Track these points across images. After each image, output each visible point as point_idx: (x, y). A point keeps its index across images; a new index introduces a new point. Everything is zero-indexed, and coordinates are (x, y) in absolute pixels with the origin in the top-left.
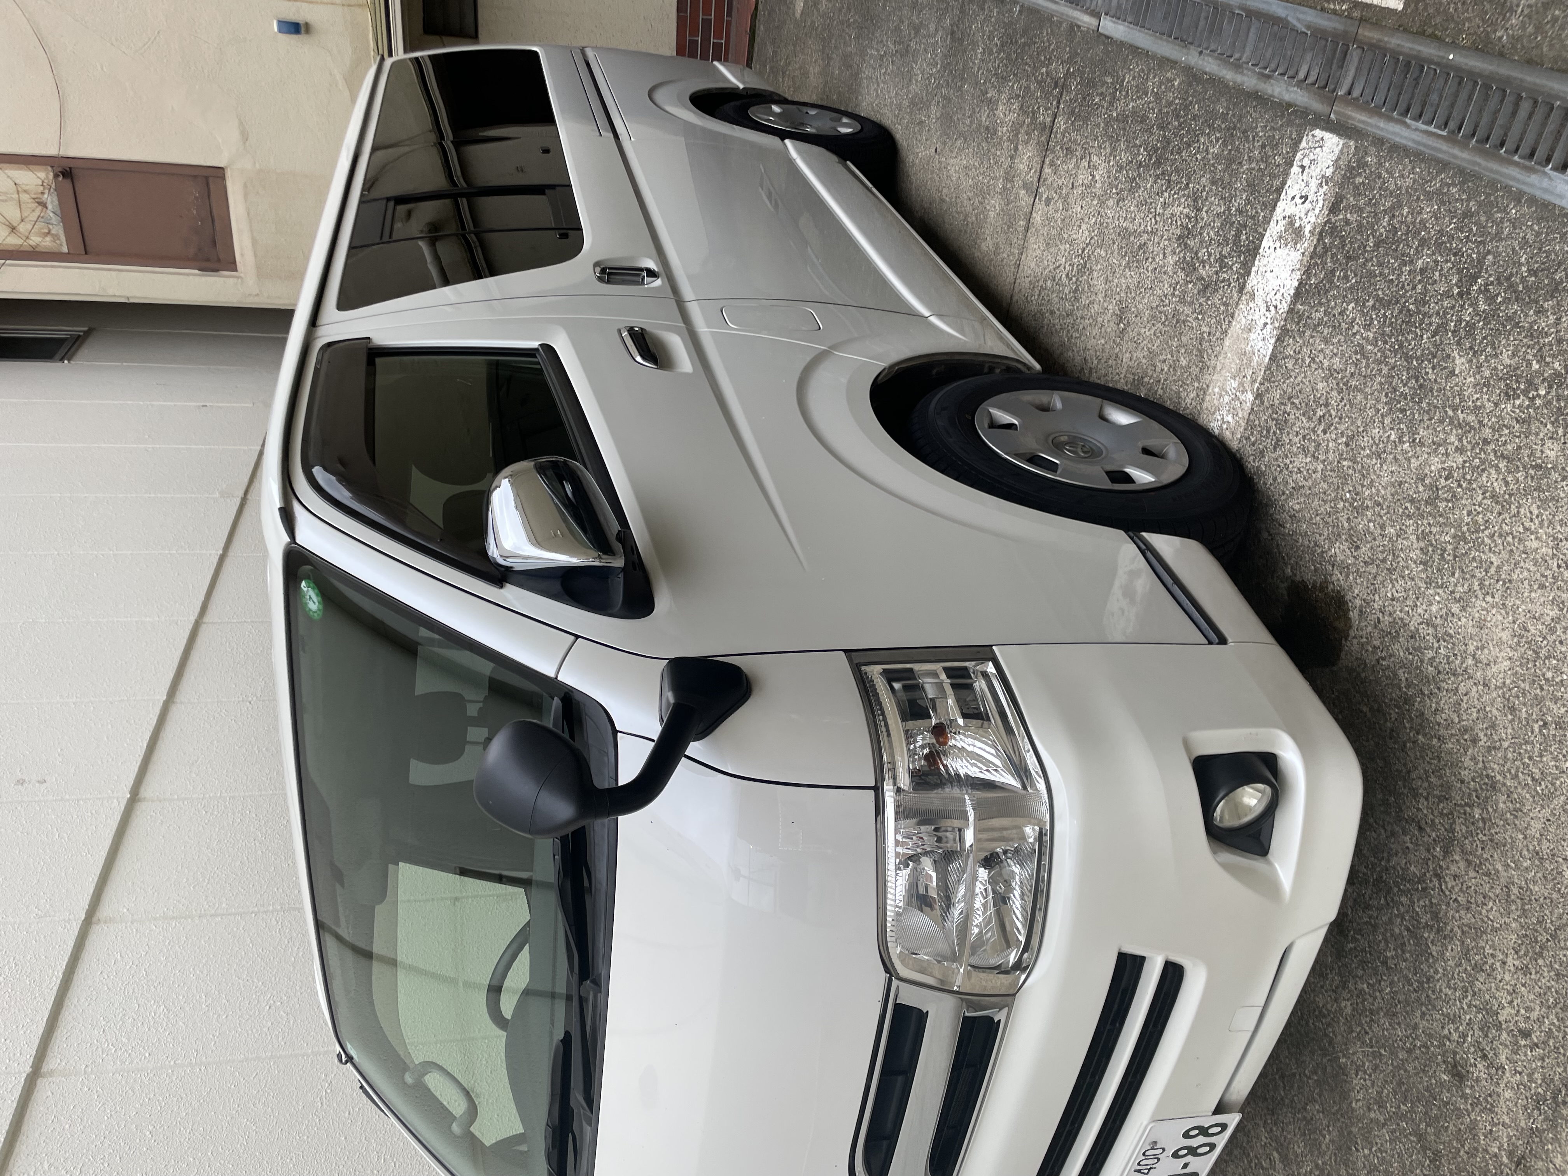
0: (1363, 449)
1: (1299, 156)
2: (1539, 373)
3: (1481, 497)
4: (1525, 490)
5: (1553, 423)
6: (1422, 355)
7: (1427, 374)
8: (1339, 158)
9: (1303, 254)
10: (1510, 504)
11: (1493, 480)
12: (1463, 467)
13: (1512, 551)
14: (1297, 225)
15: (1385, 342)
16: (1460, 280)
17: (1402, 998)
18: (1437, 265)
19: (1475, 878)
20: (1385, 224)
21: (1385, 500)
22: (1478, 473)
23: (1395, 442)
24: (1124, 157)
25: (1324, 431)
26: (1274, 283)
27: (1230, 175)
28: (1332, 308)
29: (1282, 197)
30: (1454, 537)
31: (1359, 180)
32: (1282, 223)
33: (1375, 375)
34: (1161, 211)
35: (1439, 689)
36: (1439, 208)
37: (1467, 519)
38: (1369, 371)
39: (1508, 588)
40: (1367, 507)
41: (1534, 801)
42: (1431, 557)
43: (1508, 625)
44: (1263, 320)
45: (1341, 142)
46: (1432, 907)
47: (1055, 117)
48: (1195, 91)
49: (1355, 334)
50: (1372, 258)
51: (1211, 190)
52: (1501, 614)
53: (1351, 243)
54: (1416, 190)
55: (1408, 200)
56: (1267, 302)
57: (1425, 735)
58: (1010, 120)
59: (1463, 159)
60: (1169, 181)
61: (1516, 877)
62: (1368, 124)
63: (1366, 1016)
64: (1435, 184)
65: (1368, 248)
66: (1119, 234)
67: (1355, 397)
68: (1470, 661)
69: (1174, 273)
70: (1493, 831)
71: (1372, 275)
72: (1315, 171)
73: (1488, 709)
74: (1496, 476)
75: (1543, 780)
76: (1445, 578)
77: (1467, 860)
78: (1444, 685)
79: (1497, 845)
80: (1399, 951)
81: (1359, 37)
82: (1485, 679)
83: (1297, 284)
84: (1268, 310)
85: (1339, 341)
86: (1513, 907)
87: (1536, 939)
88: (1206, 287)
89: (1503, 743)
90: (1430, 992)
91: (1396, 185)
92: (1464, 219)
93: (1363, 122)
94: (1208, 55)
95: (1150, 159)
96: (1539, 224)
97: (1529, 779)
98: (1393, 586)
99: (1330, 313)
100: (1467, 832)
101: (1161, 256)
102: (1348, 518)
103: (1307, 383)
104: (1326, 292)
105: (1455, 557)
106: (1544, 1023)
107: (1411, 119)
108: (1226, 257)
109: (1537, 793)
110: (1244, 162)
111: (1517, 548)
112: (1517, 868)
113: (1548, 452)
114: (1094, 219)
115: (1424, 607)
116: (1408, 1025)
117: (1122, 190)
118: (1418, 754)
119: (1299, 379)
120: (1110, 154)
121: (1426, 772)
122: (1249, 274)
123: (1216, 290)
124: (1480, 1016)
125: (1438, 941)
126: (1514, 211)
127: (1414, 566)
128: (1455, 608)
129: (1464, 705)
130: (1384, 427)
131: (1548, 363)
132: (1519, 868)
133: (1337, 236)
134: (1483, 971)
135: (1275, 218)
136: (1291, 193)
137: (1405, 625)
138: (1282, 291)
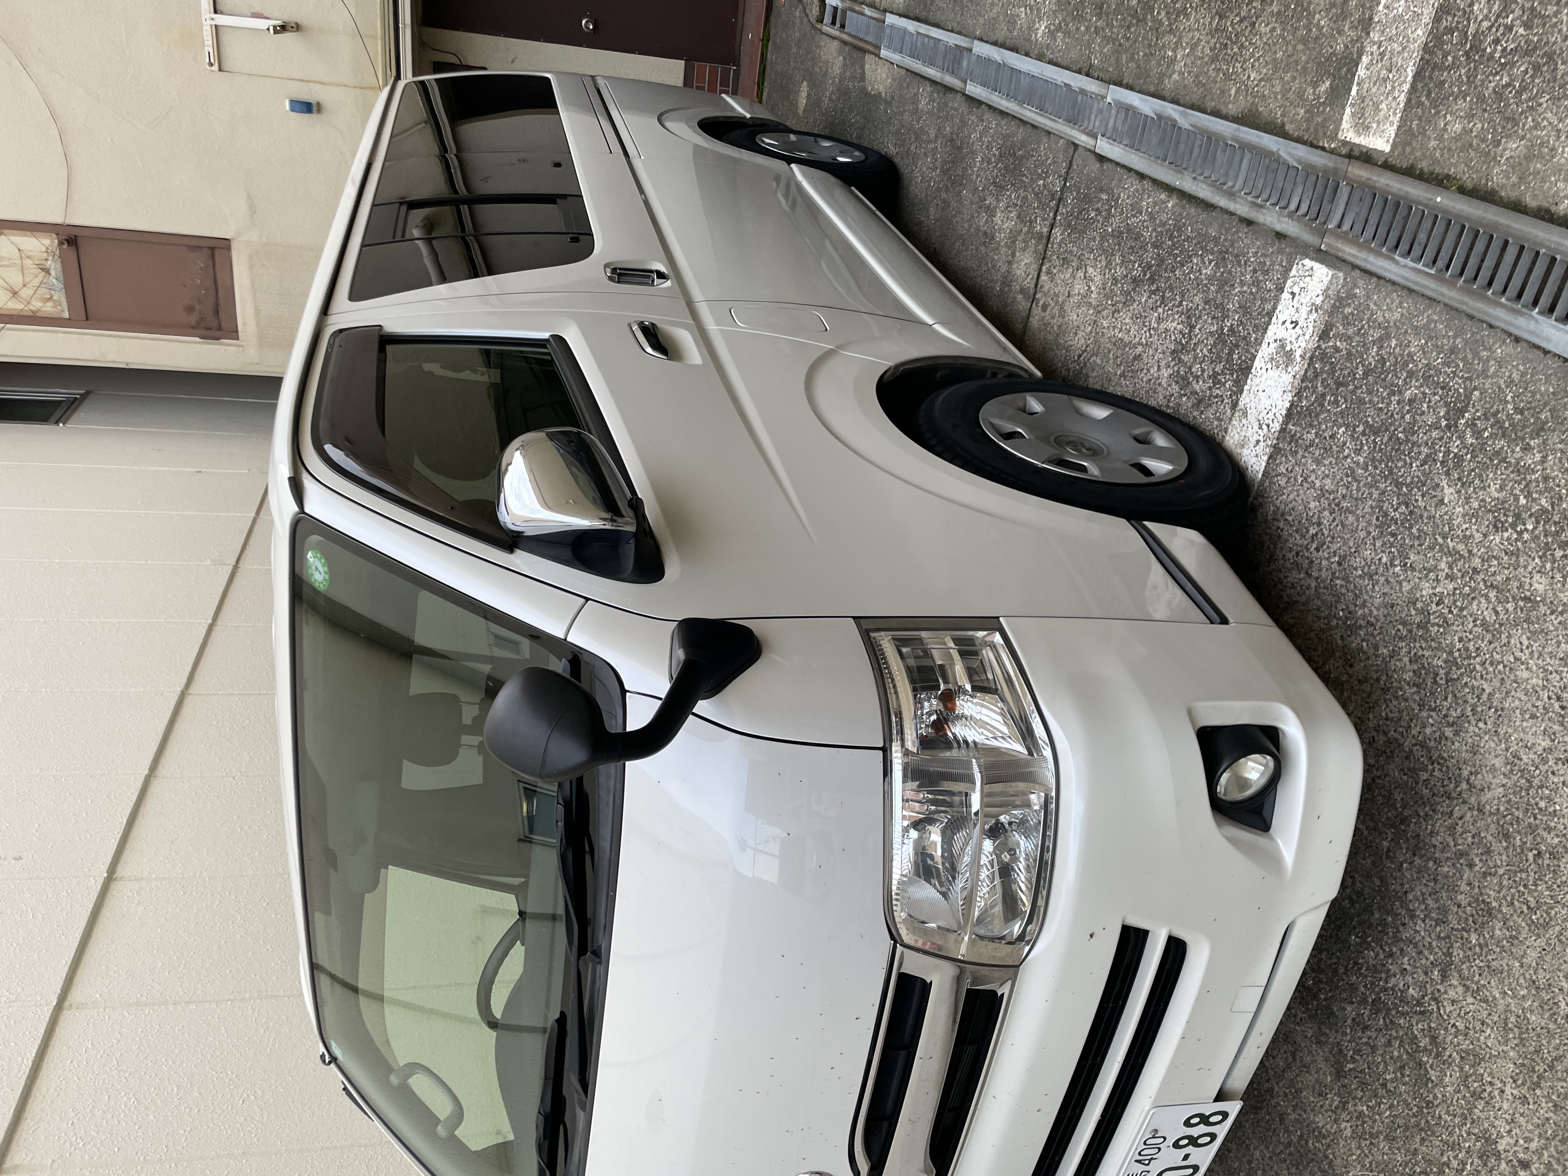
0: (1356, 569)
1: (1289, 283)
2: (1527, 508)
3: (1471, 625)
4: (1515, 621)
5: (1540, 557)
6: (1412, 482)
7: (1417, 501)
8: (1328, 288)
9: (1294, 376)
10: (1500, 633)
11: (1482, 609)
12: (1454, 594)
13: (1503, 679)
14: (1288, 348)
15: (1376, 468)
16: (1447, 413)
17: (1401, 1122)
18: (1425, 398)
19: (1474, 1004)
20: (1374, 354)
21: (1378, 620)
22: (1468, 601)
23: (1386, 564)
24: (1120, 272)
25: (1317, 550)
26: (1267, 403)
27: (1222, 296)
28: (1324, 431)
29: (1273, 321)
30: (1446, 662)
31: (1347, 310)
32: (1273, 346)
33: (1366, 498)
34: (1156, 325)
35: (1434, 811)
36: (1426, 343)
37: (1458, 645)
38: (1360, 494)
39: (1500, 716)
40: (1360, 626)
41: (1530, 930)
42: (1424, 680)
43: (1500, 752)
44: (1256, 437)
45: (1331, 273)
46: (1430, 1031)
47: (1052, 227)
48: (1189, 214)
49: (1346, 458)
50: (1361, 386)
51: (1204, 309)
52: (1494, 741)
53: (1341, 370)
54: (1404, 324)
55: (1396, 333)
56: (1259, 421)
57: (1421, 857)
58: (1007, 227)
59: (1450, 298)
60: (1163, 297)
61: (1513, 1005)
62: (1357, 257)
63: (1366, 1139)
64: (1422, 320)
65: (1357, 376)
66: (1115, 344)
67: (1347, 518)
68: (1464, 786)
69: (1170, 385)
70: (1490, 958)
71: (1361, 401)
72: (1305, 299)
73: (1483, 835)
74: (1486, 605)
75: (1538, 909)
76: (1438, 701)
77: (1464, 985)
78: (1439, 807)
79: (1494, 972)
80: (1399, 1075)
81: (1349, 175)
82: (1479, 804)
83: (1288, 405)
84: (1260, 428)
85: (1331, 462)
86: (1511, 1036)
87: (1533, 1068)
88: (1200, 401)
89: (1499, 870)
90: (1429, 1118)
91: (1385, 317)
92: (1451, 354)
93: (1353, 256)
94: (1202, 181)
95: (1145, 275)
96: (1524, 365)
97: (1525, 908)
98: (1387, 706)
99: (1321, 435)
100: (1464, 957)
101: (1156, 368)
102: (1342, 636)
103: (1300, 502)
104: (1318, 415)
105: (1447, 681)
106: (1543, 1155)
107: (1400, 256)
108: (1219, 374)
109: (1533, 922)
110: (1236, 285)
111: (1509, 677)
112: (1514, 996)
113: (1537, 585)
114: (1090, 328)
115: (1418, 728)
116: (1408, 1151)
117: (1117, 302)
118: (1415, 876)
119: (1292, 497)
120: (1106, 267)
121: (1423, 894)
122: (1242, 392)
123: (1210, 405)
124: (1479, 1144)
125: (1438, 1066)
126: (1499, 351)
127: (1407, 687)
128: (1449, 732)
129: (1459, 829)
130: (1375, 550)
131: (1536, 499)
132: (1516, 997)
133: (1327, 362)
134: (1482, 1098)
135: (1266, 340)
136: (1282, 318)
137: (1400, 745)
138: (1274, 410)
